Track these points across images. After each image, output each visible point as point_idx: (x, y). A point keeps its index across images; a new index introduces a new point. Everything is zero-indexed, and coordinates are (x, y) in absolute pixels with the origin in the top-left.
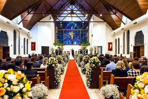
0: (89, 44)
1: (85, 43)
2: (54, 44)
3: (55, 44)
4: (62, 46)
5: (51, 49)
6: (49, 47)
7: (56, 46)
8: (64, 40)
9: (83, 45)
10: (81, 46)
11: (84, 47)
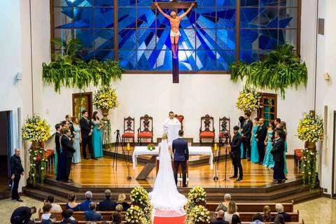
0: (298, 74)
1: (275, 60)
2: (47, 73)
3: (53, 73)
4: (106, 81)
5: (24, 123)
6: (8, 113)
7: (63, 88)
8: (117, 39)
9: (253, 79)
10: (243, 82)
11: (259, 90)
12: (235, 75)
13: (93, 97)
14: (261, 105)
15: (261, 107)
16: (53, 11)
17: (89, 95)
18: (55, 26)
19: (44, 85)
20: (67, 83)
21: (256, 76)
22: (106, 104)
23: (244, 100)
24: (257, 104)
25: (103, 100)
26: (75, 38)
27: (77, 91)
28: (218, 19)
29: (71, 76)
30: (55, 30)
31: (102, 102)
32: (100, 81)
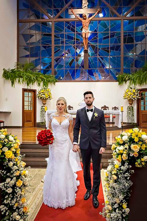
11: (138, 87)
12: (121, 81)
13: (37, 93)
14: (139, 96)
15: (140, 98)
16: (19, 48)
17: (34, 91)
18: (20, 56)
19: (5, 82)
20: (19, 81)
21: (137, 78)
22: (44, 96)
23: (129, 93)
24: (137, 95)
25: (42, 94)
26: (30, 62)
27: (26, 87)
28: (110, 51)
29: (22, 77)
30: (20, 59)
31: (41, 95)
32: (42, 84)
